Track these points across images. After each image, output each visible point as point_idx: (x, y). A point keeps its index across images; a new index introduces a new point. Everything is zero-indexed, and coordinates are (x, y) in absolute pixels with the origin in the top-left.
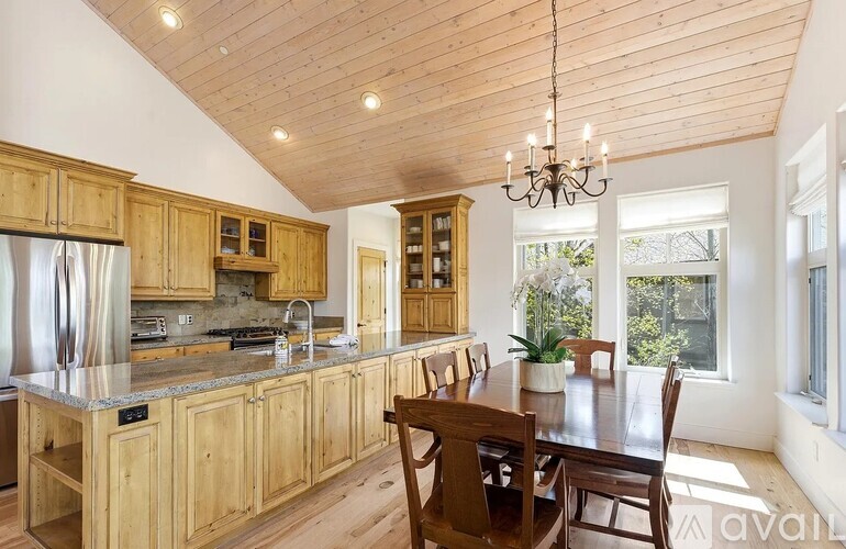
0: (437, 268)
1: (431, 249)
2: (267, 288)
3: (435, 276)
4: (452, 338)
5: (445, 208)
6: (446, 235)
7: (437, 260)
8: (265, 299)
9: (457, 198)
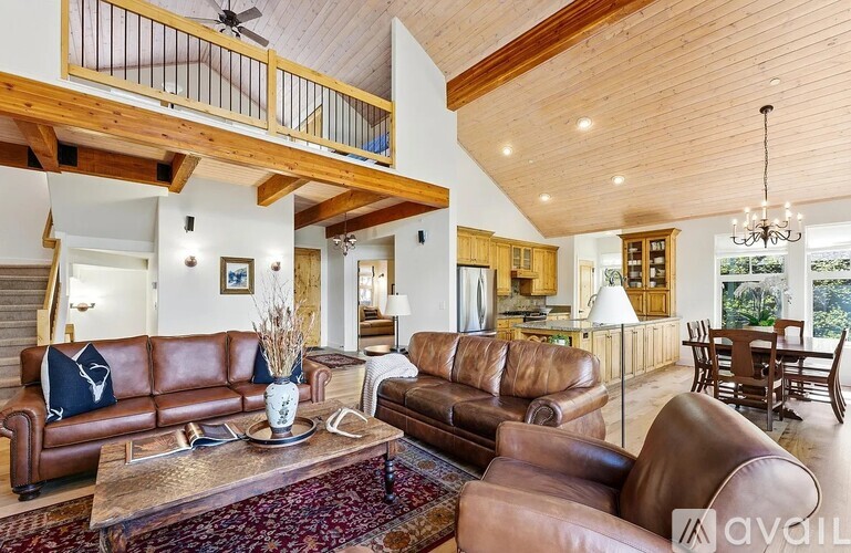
0: (653, 275)
1: (650, 262)
2: (530, 286)
3: (651, 280)
4: (665, 319)
5: (661, 237)
6: (662, 253)
7: (653, 270)
8: (528, 295)
9: (671, 230)
